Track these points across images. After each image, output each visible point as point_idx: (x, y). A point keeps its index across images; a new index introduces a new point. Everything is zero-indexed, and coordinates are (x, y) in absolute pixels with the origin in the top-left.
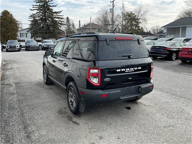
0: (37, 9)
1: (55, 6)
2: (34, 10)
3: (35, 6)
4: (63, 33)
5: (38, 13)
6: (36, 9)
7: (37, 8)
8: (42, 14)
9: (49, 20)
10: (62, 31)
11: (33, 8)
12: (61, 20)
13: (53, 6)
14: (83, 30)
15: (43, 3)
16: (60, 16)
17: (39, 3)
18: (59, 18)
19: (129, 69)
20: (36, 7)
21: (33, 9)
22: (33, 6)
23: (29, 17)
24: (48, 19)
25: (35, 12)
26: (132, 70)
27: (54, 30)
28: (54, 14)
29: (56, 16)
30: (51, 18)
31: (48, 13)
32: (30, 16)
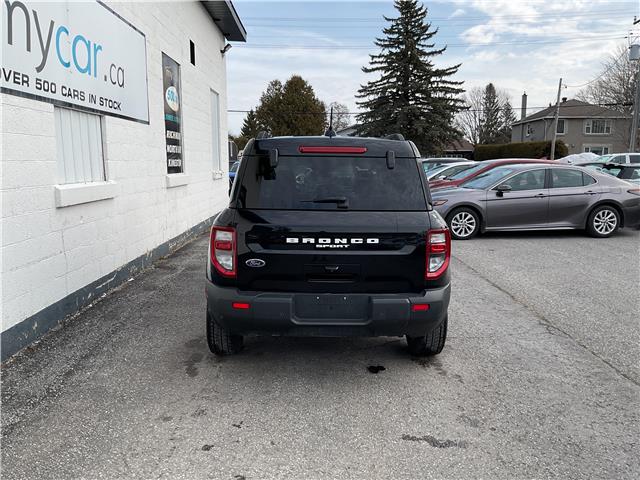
0: (382, 68)
1: (440, 52)
2: (373, 70)
3: (379, 57)
4: (455, 138)
5: (386, 78)
6: (379, 65)
7: (381, 63)
8: (397, 81)
9: (416, 99)
10: (455, 131)
11: (372, 63)
12: (455, 96)
13: (432, 53)
14: (532, 126)
15: (404, 47)
16: (452, 83)
17: (392, 46)
18: (447, 90)
19: (329, 241)
20: (381, 59)
21: (370, 67)
22: (373, 57)
23: (359, 94)
24: (413, 94)
25: (376, 76)
26: (340, 243)
27: (426, 130)
28: (433, 79)
29: (440, 85)
30: (422, 92)
31: (415, 75)
32: (360, 91)
